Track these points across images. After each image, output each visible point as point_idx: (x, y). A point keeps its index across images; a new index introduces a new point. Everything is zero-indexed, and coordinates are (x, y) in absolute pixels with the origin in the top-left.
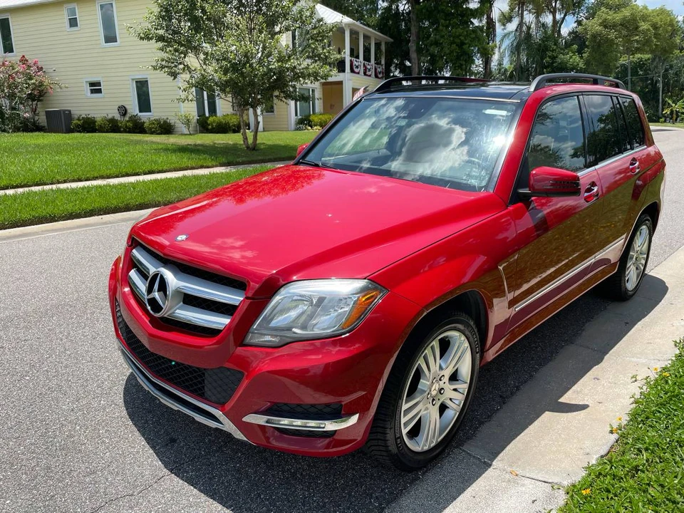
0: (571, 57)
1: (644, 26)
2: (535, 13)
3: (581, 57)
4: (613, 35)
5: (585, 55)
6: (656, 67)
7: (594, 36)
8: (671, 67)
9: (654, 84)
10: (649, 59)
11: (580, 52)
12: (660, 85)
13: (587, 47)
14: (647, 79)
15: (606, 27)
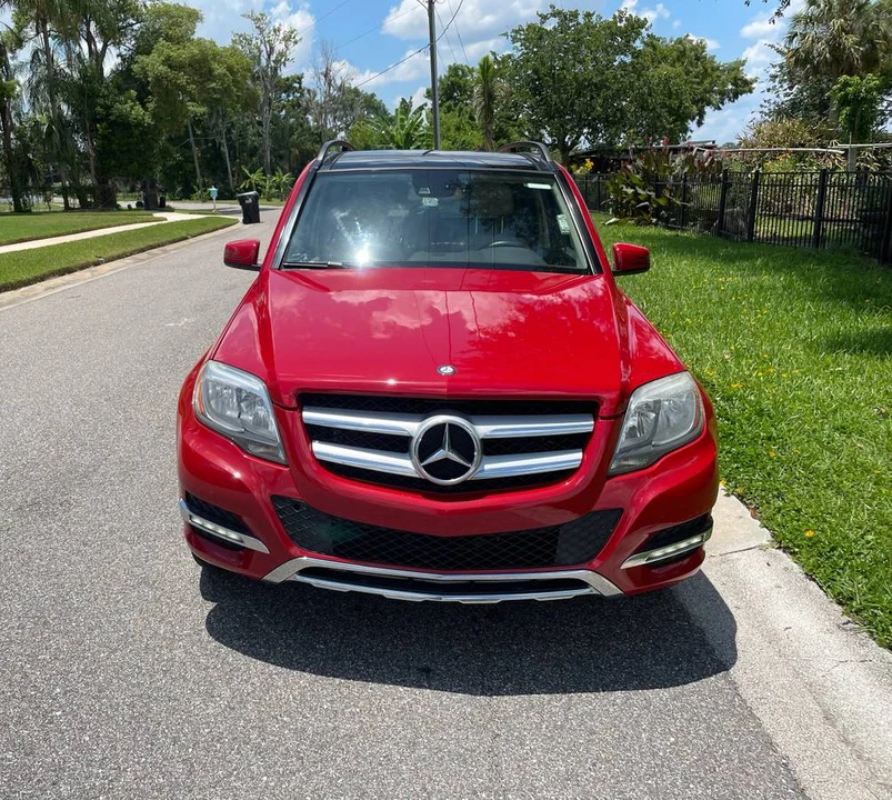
0: (132, 108)
1: (219, 70)
2: (56, 37)
3: (146, 109)
4: (183, 79)
5: (151, 106)
6: (216, 125)
7: (158, 79)
8: (233, 125)
9: (216, 148)
10: (204, 114)
11: (142, 100)
12: (225, 150)
13: (150, 94)
14: (207, 142)
15: (170, 67)
